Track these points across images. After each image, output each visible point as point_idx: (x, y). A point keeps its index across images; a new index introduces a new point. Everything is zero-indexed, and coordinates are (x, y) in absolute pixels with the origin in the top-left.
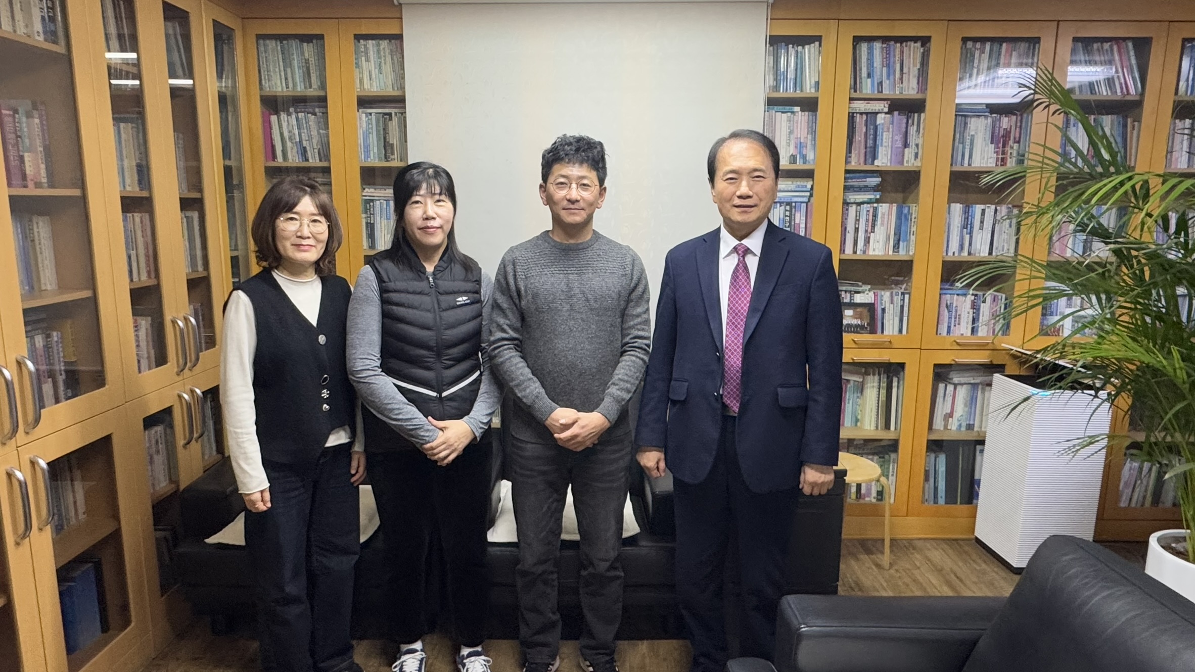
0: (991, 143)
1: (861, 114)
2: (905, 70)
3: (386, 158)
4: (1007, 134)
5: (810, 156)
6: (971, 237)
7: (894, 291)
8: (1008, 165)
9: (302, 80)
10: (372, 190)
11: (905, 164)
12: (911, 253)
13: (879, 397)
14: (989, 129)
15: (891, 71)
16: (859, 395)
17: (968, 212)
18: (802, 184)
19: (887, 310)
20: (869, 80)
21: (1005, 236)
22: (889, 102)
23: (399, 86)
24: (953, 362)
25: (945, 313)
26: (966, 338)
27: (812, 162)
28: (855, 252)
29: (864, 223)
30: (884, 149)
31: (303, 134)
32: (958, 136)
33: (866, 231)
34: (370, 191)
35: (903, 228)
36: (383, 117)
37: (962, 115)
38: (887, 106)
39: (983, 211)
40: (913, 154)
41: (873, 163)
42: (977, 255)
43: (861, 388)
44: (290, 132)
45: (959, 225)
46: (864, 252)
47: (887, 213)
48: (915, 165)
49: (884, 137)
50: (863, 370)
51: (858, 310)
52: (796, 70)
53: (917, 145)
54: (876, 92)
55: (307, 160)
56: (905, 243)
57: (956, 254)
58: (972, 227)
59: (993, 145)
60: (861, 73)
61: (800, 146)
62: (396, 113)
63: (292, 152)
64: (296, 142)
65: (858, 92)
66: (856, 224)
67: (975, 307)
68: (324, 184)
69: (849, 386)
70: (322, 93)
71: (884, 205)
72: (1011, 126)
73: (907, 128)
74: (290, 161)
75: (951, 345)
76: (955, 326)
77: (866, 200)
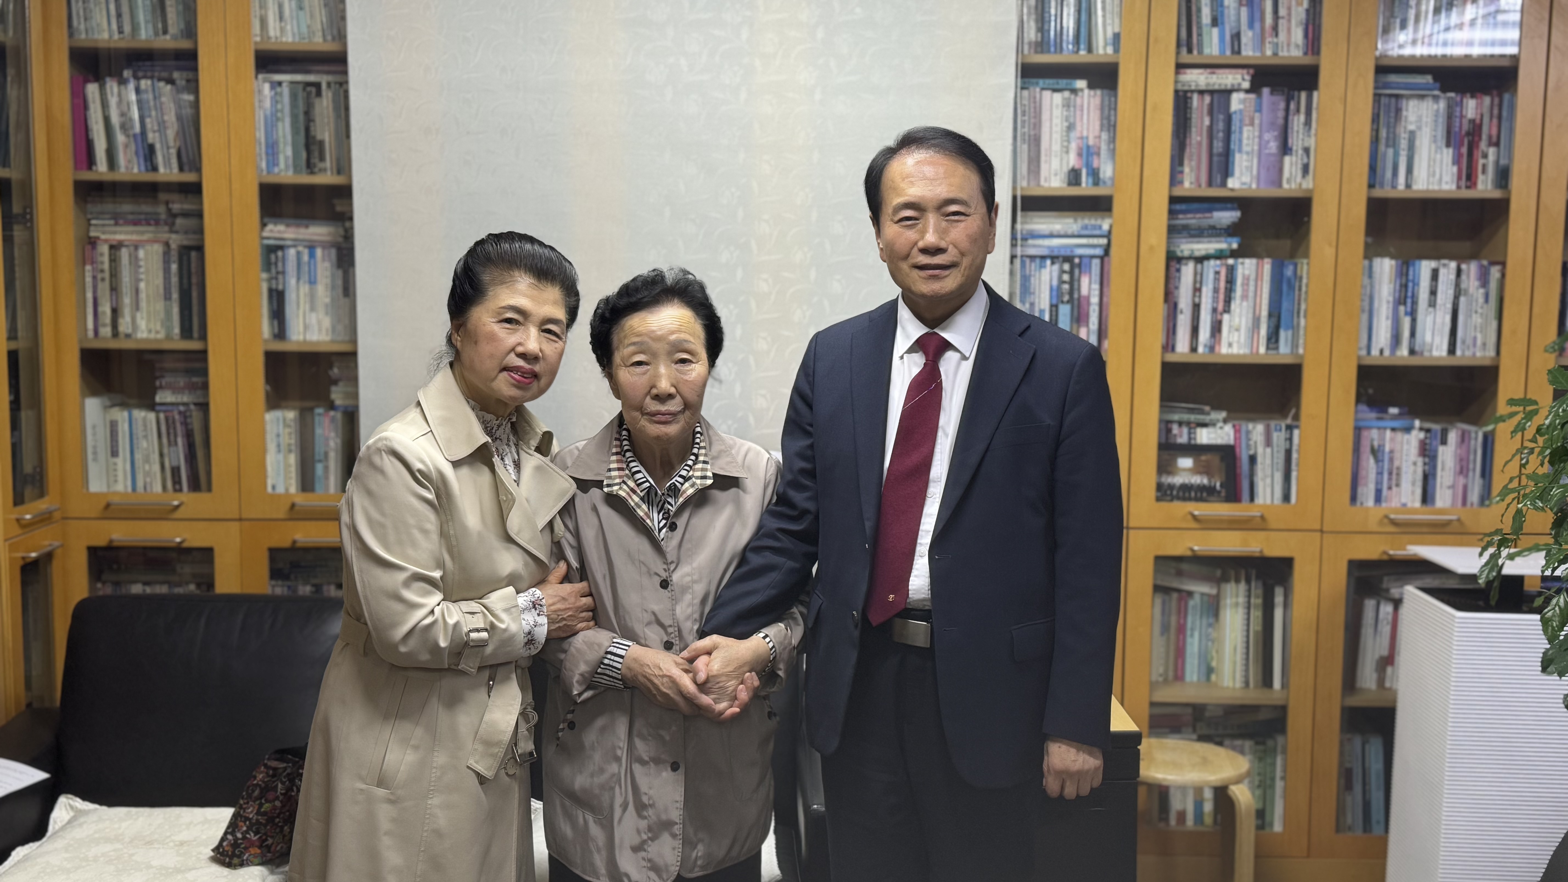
0: (1448, 145)
1: (1201, 92)
2: (1282, 12)
3: (310, 167)
4: (1475, 129)
5: (1107, 171)
6: (1414, 321)
7: (1273, 424)
8: (1480, 186)
9: (149, 17)
10: (281, 228)
11: (1285, 185)
12: (1301, 351)
13: (1248, 625)
14: (1442, 120)
15: (1257, 15)
16: (1211, 620)
17: (1407, 274)
18: (1093, 222)
19: (1259, 459)
20: (1215, 31)
21: (1477, 319)
22: (1252, 71)
23: (335, 32)
24: (1385, 557)
25: (1370, 465)
26: (1414, 511)
27: (1109, 183)
28: (1194, 349)
29: (1210, 294)
30: (1245, 157)
31: (148, 120)
32: (1383, 133)
33: (1214, 310)
34: (277, 230)
35: (1285, 305)
36: (304, 89)
37: (1391, 96)
38: (1248, 77)
39: (1435, 275)
40: (1300, 166)
41: (1224, 184)
42: (1426, 354)
43: (1213, 608)
44: (123, 115)
45: (1391, 299)
46: (1212, 349)
47: (1253, 277)
48: (1304, 186)
49: (1245, 135)
50: (1219, 573)
51: (1203, 458)
52: (1079, 11)
53: (1307, 151)
54: (1228, 52)
55: (155, 169)
56: (1290, 333)
57: (1387, 353)
58: (1415, 303)
59: (1451, 151)
60: (1199, 17)
61: (1088, 153)
62: (329, 85)
63: (125, 153)
64: (135, 136)
65: (1195, 52)
66: (1194, 296)
67: (1427, 452)
68: (185, 215)
69: (1191, 603)
70: (185, 44)
71: (1247, 261)
72: (1482, 116)
73: (1286, 119)
74: (123, 170)
75: (1381, 523)
76: (1390, 488)
77: (1212, 252)
